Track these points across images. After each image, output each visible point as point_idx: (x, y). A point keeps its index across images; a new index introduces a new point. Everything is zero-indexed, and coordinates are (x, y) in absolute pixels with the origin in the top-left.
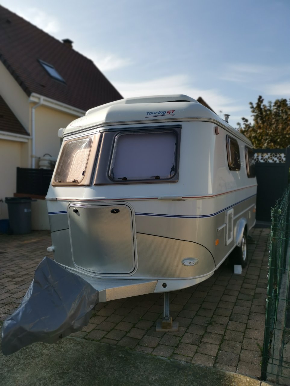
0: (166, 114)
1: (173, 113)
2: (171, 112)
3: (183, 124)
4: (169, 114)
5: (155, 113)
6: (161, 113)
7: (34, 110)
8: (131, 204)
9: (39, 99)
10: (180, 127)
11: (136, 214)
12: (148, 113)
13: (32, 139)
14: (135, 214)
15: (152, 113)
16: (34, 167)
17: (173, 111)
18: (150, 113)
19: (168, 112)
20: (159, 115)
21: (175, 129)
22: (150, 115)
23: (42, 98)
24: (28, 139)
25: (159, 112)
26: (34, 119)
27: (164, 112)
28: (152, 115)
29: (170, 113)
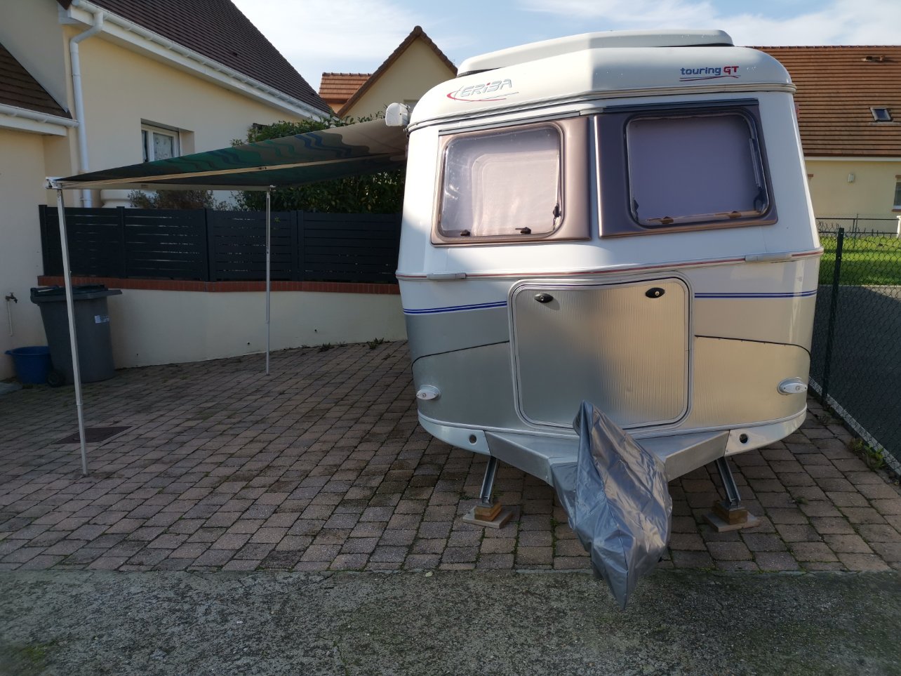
0: (723, 73)
1: (735, 71)
2: (732, 70)
3: (761, 97)
4: (727, 74)
5: (700, 71)
6: (711, 71)
7: (75, 47)
8: (689, 274)
9: (93, 15)
10: (755, 103)
11: (698, 296)
12: (685, 72)
13: (77, 128)
14: (696, 297)
15: (691, 71)
16: (88, 205)
17: (735, 68)
18: (689, 72)
19: (726, 70)
20: (708, 75)
21: (747, 107)
22: (690, 76)
23: (102, 12)
24: (66, 127)
25: (707, 70)
26: (77, 71)
27: (718, 71)
28: (692, 75)
29: (729, 72)
